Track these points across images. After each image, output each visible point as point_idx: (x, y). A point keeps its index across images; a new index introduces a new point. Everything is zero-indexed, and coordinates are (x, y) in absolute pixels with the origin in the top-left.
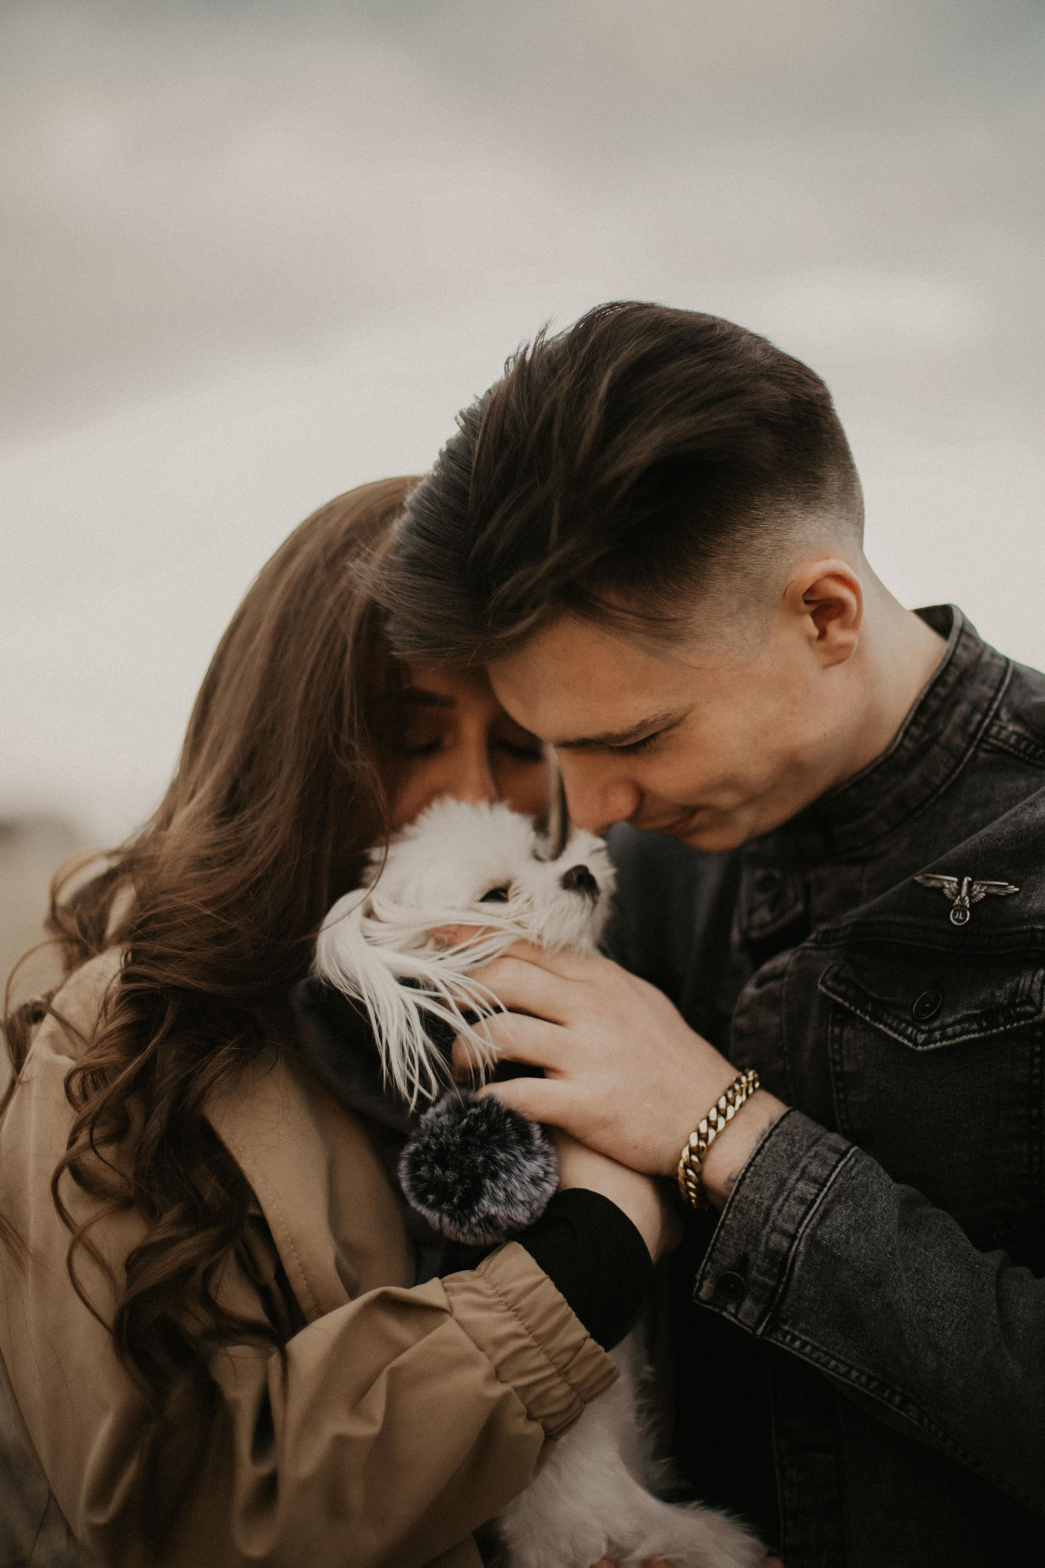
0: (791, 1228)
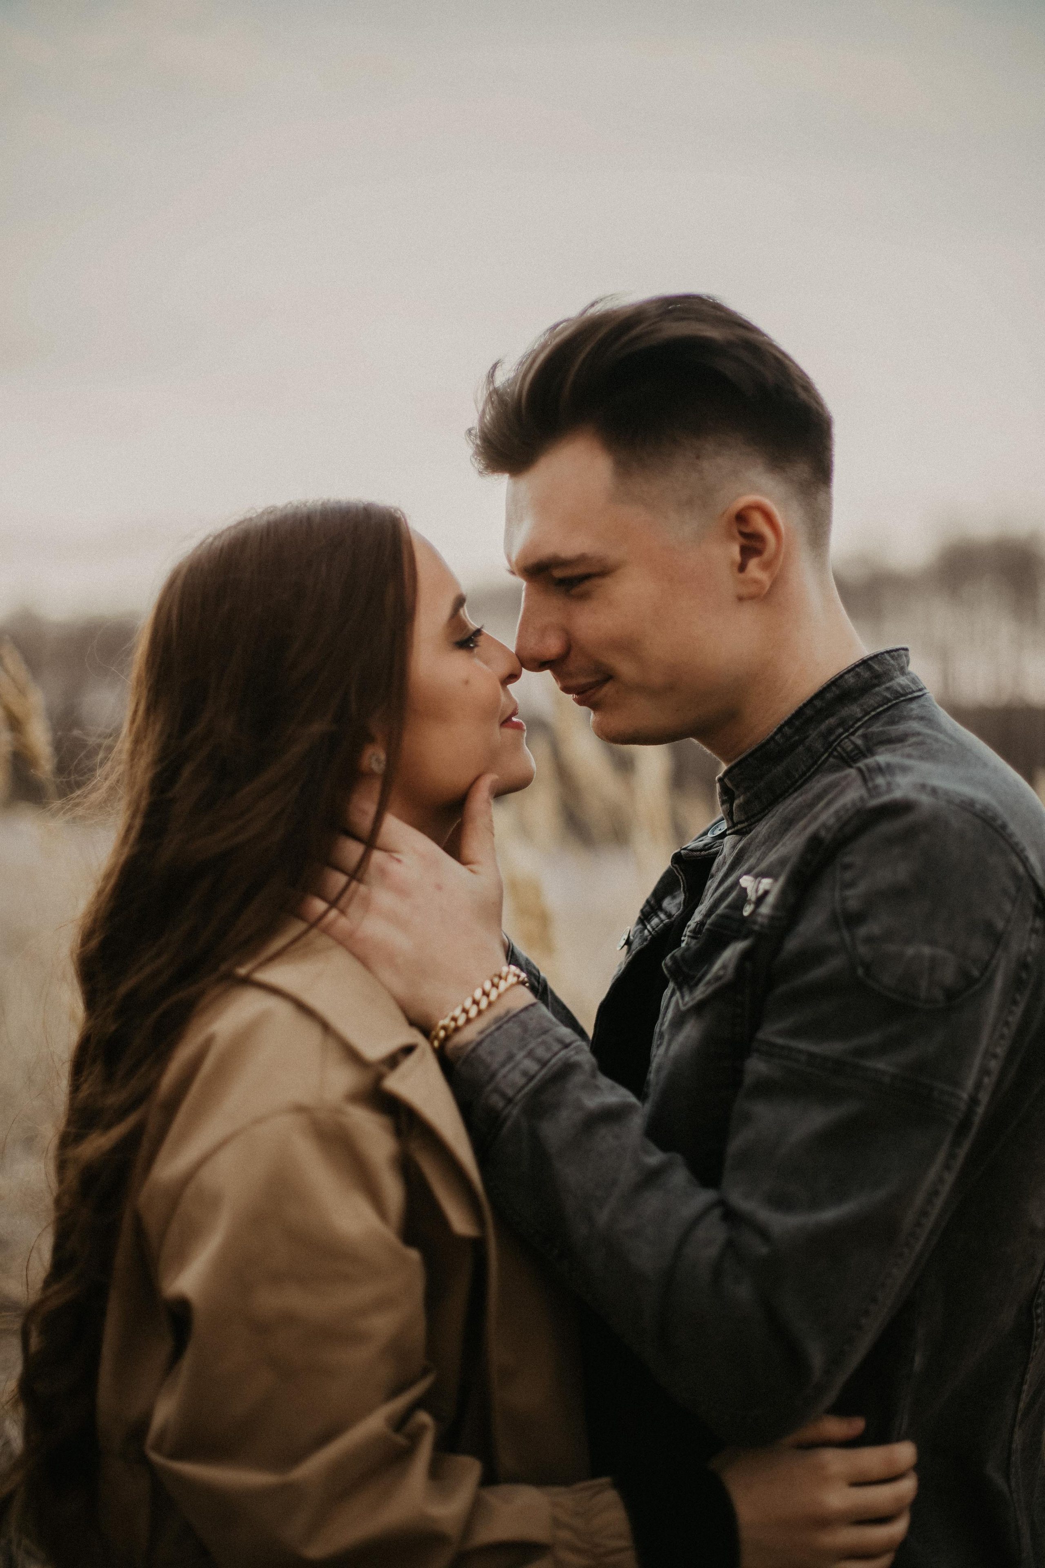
0: (510, 1092)
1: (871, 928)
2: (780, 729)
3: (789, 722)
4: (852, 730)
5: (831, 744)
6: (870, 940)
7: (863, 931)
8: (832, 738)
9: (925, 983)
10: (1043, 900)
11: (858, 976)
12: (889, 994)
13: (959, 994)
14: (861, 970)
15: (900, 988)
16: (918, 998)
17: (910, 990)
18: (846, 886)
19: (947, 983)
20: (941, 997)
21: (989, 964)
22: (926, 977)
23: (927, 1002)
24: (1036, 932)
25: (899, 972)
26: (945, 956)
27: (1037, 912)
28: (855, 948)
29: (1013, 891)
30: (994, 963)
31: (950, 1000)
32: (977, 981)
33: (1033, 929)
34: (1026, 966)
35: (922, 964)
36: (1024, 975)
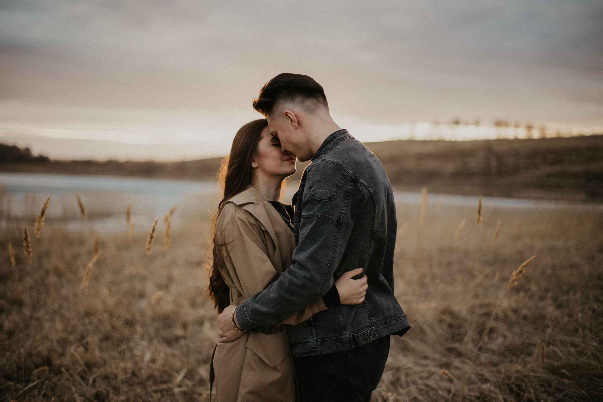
1: (314, 188)
2: (318, 151)
3: (319, 149)
4: (328, 149)
5: (325, 153)
6: (313, 191)
7: (312, 189)
9: (324, 196)
10: (353, 179)
11: (312, 197)
12: (317, 199)
13: (332, 198)
14: (312, 196)
15: (319, 198)
16: (323, 199)
17: (321, 198)
18: (309, 182)
19: (329, 196)
20: (328, 199)
21: (338, 192)
22: (324, 195)
23: (324, 200)
24: (351, 185)
25: (319, 195)
26: (328, 191)
27: (351, 181)
28: (311, 193)
29: (343, 178)
30: (339, 192)
31: (330, 199)
32: (335, 196)
33: (350, 185)
34: (349, 192)
35: (323, 193)
36: (348, 194)
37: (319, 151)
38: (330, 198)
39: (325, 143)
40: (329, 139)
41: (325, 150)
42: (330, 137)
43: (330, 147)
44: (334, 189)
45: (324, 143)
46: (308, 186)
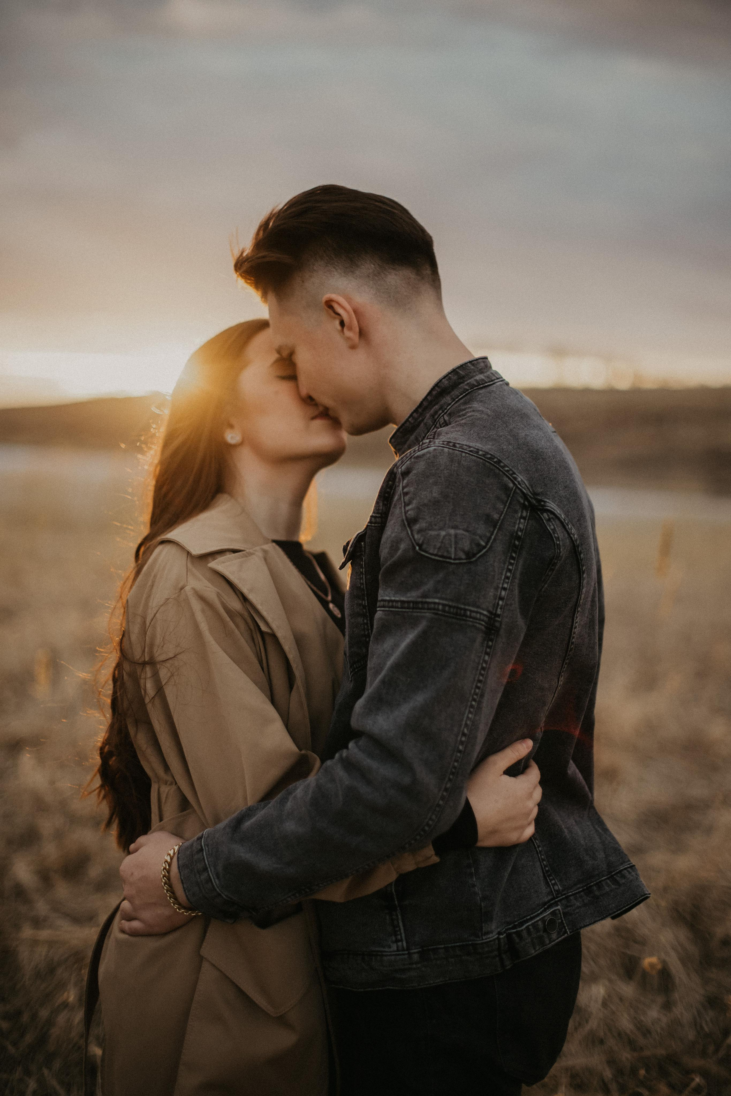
1: (421, 525)
2: (412, 415)
4: (446, 411)
5: (435, 420)
6: (420, 531)
7: (417, 526)
8: (436, 417)
9: (453, 549)
10: (529, 502)
11: (417, 552)
12: (433, 557)
13: (474, 555)
14: (417, 548)
15: (440, 554)
16: (450, 558)
17: (445, 554)
18: (407, 504)
19: (466, 549)
20: (464, 557)
21: (490, 538)
22: (453, 546)
23: (455, 559)
24: (524, 518)
25: (438, 545)
26: (463, 534)
27: (524, 507)
28: (413, 537)
29: (504, 497)
30: (493, 537)
31: (470, 558)
32: (484, 547)
33: (522, 517)
34: (518, 538)
35: (450, 540)
36: (517, 543)
37: (415, 415)
38: (469, 555)
39: (434, 393)
40: (445, 382)
41: (436, 412)
42: (450, 378)
43: (450, 404)
44: (482, 529)
45: (430, 393)
46: (404, 517)
